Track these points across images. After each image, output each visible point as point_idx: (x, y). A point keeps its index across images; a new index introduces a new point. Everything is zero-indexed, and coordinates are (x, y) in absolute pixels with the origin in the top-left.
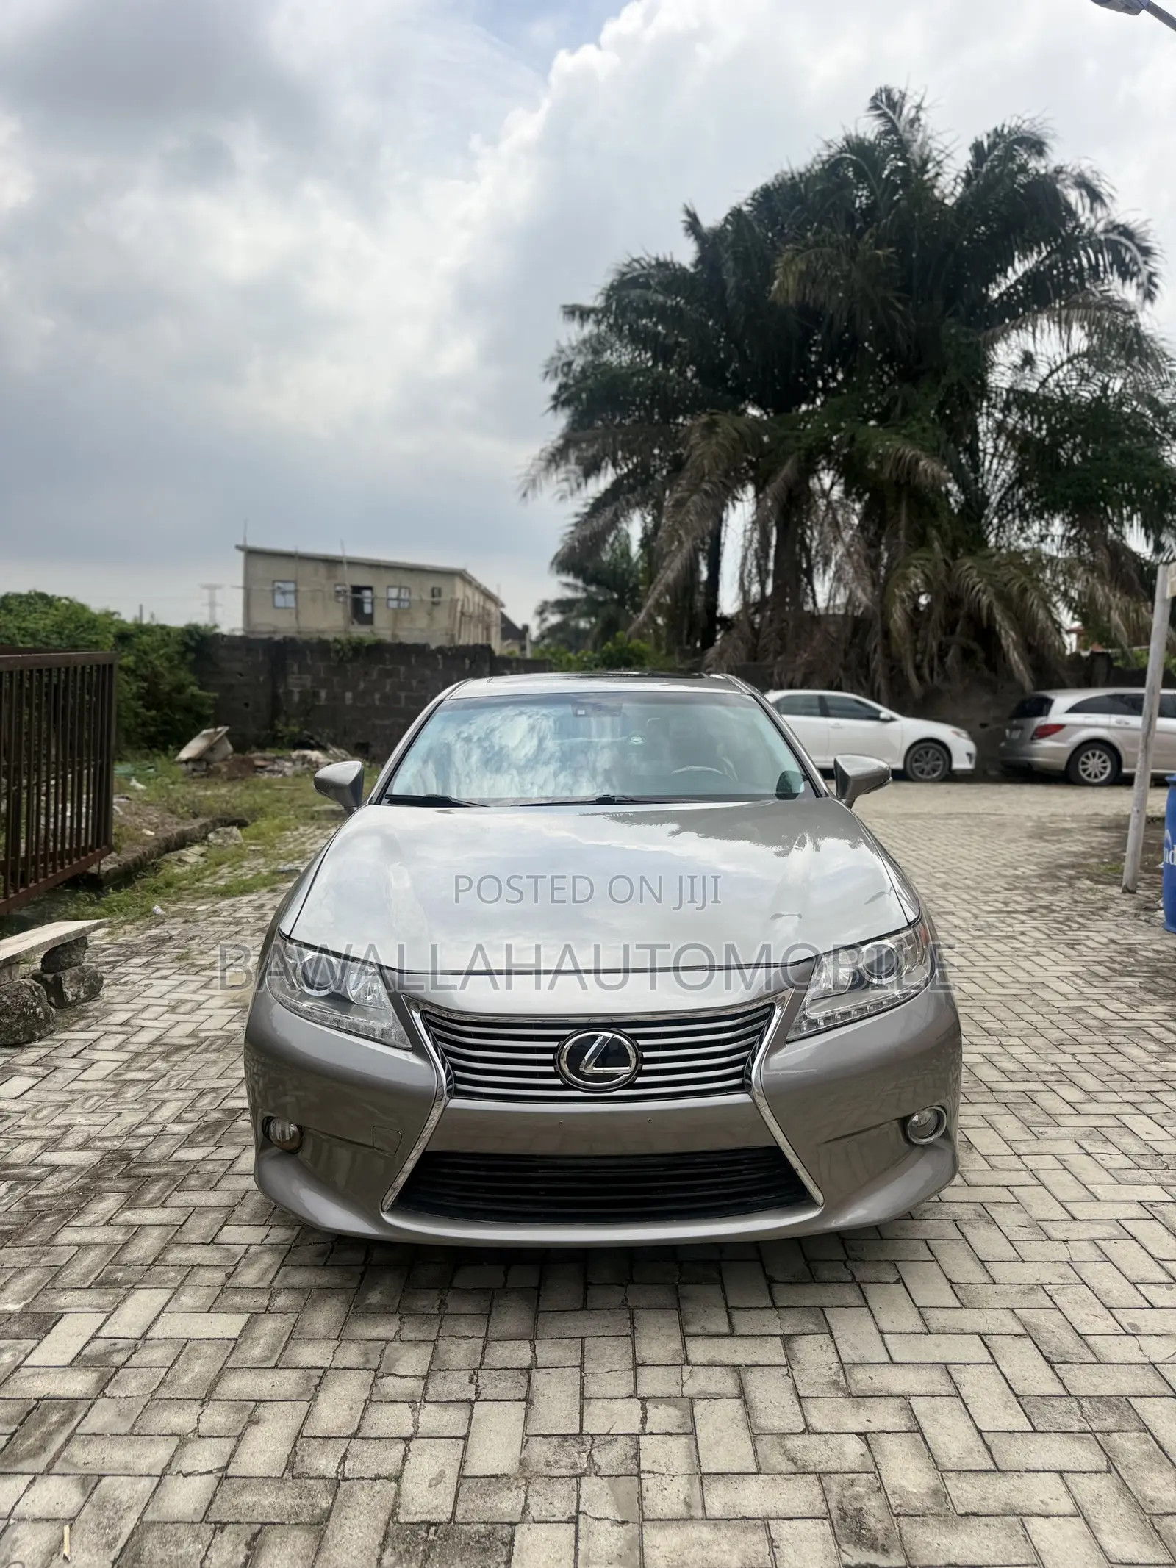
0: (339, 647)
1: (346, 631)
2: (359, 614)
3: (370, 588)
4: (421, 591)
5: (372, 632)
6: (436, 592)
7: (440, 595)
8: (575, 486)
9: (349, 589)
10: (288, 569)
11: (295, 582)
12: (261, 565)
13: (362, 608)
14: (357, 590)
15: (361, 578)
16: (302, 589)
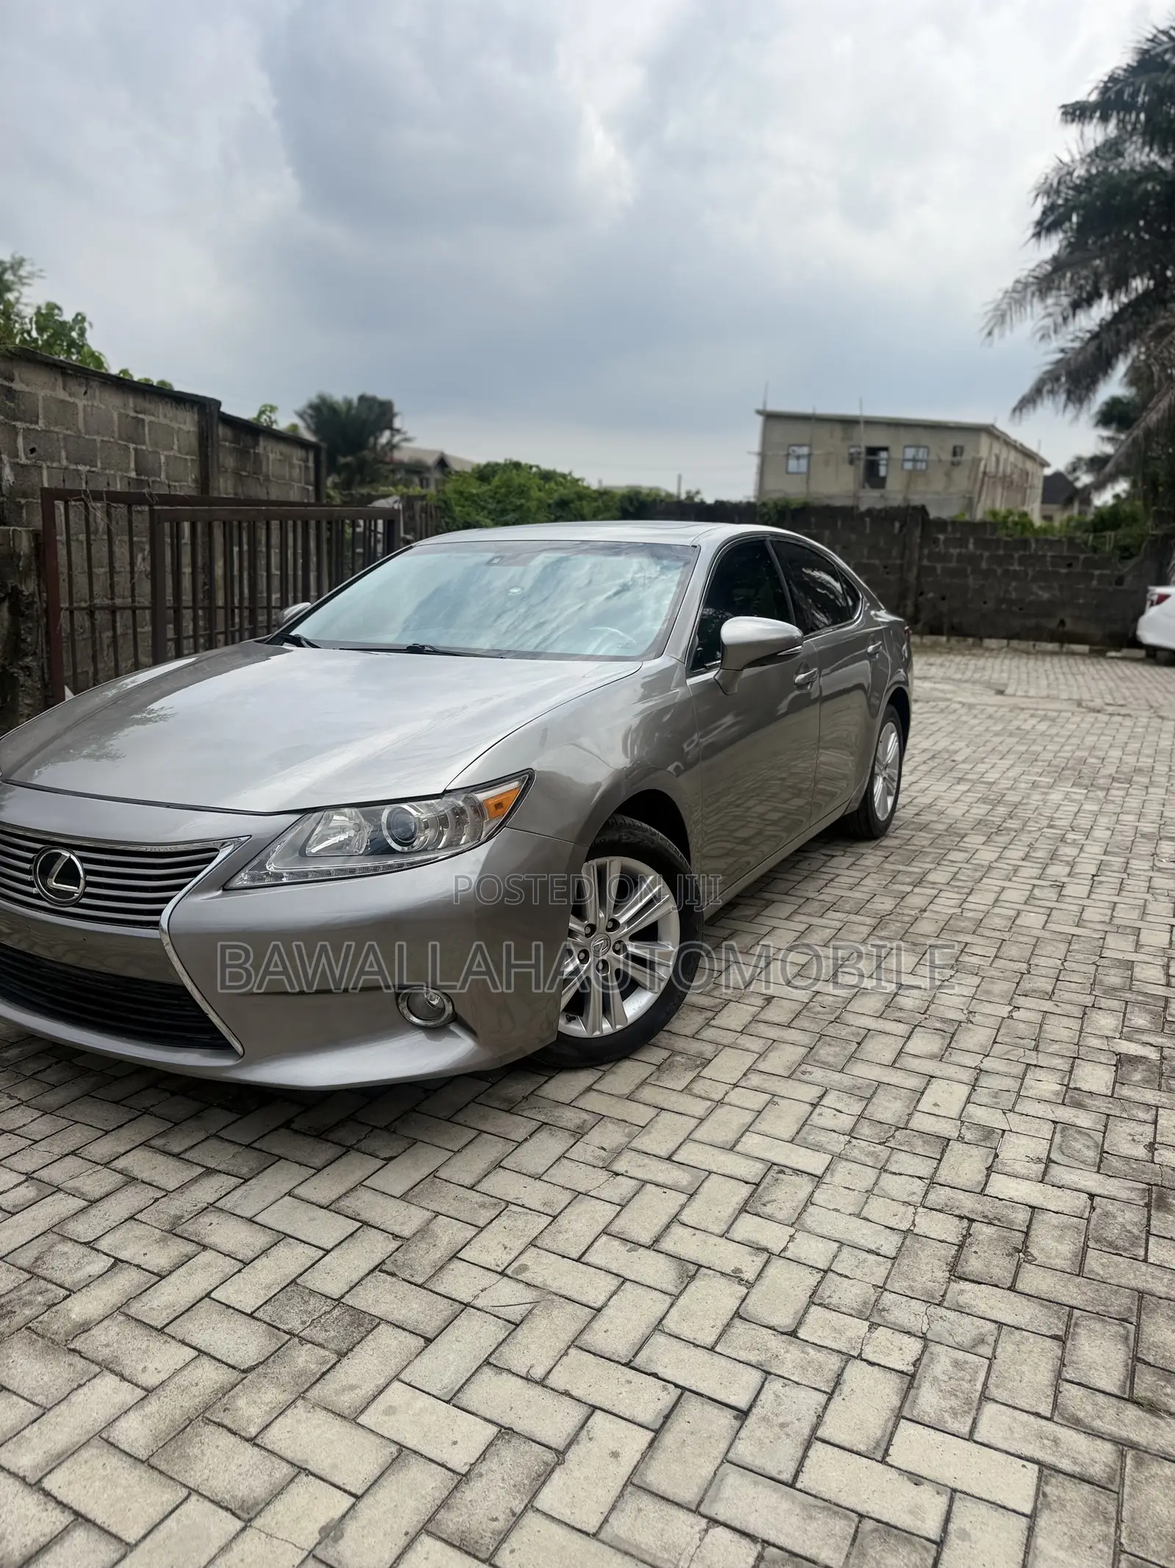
0: (765, 510)
1: (856, 497)
2: (872, 476)
3: (886, 449)
4: (941, 449)
5: (882, 496)
6: (956, 451)
7: (962, 454)
8: (1060, 320)
9: (863, 450)
10: (803, 431)
11: (810, 445)
12: (779, 430)
13: (878, 471)
14: (873, 451)
15: (877, 439)
16: (816, 452)
